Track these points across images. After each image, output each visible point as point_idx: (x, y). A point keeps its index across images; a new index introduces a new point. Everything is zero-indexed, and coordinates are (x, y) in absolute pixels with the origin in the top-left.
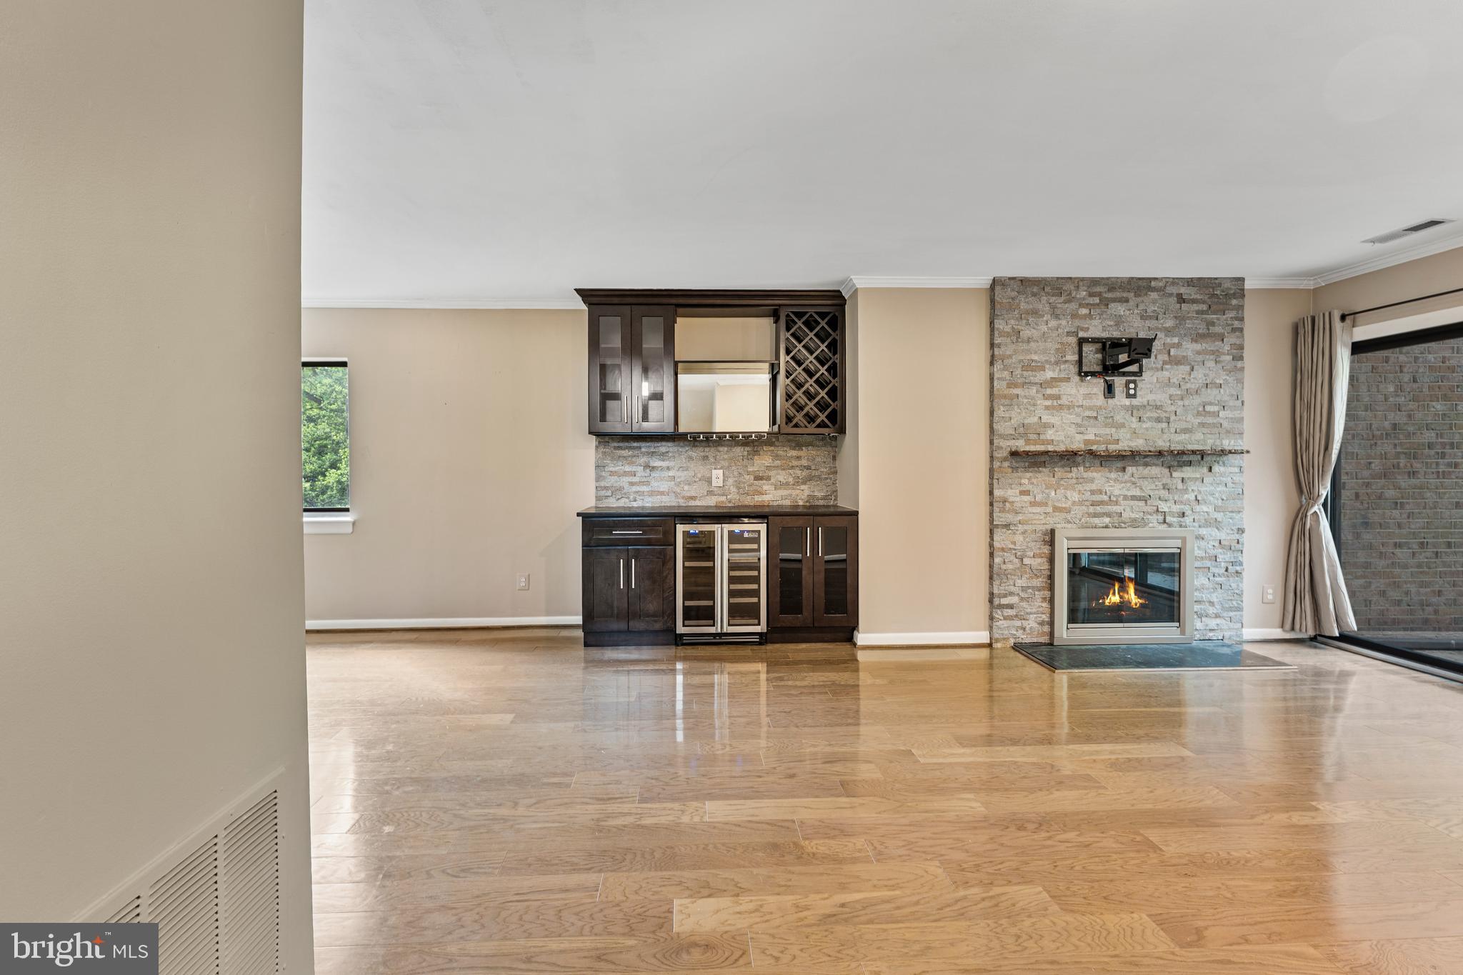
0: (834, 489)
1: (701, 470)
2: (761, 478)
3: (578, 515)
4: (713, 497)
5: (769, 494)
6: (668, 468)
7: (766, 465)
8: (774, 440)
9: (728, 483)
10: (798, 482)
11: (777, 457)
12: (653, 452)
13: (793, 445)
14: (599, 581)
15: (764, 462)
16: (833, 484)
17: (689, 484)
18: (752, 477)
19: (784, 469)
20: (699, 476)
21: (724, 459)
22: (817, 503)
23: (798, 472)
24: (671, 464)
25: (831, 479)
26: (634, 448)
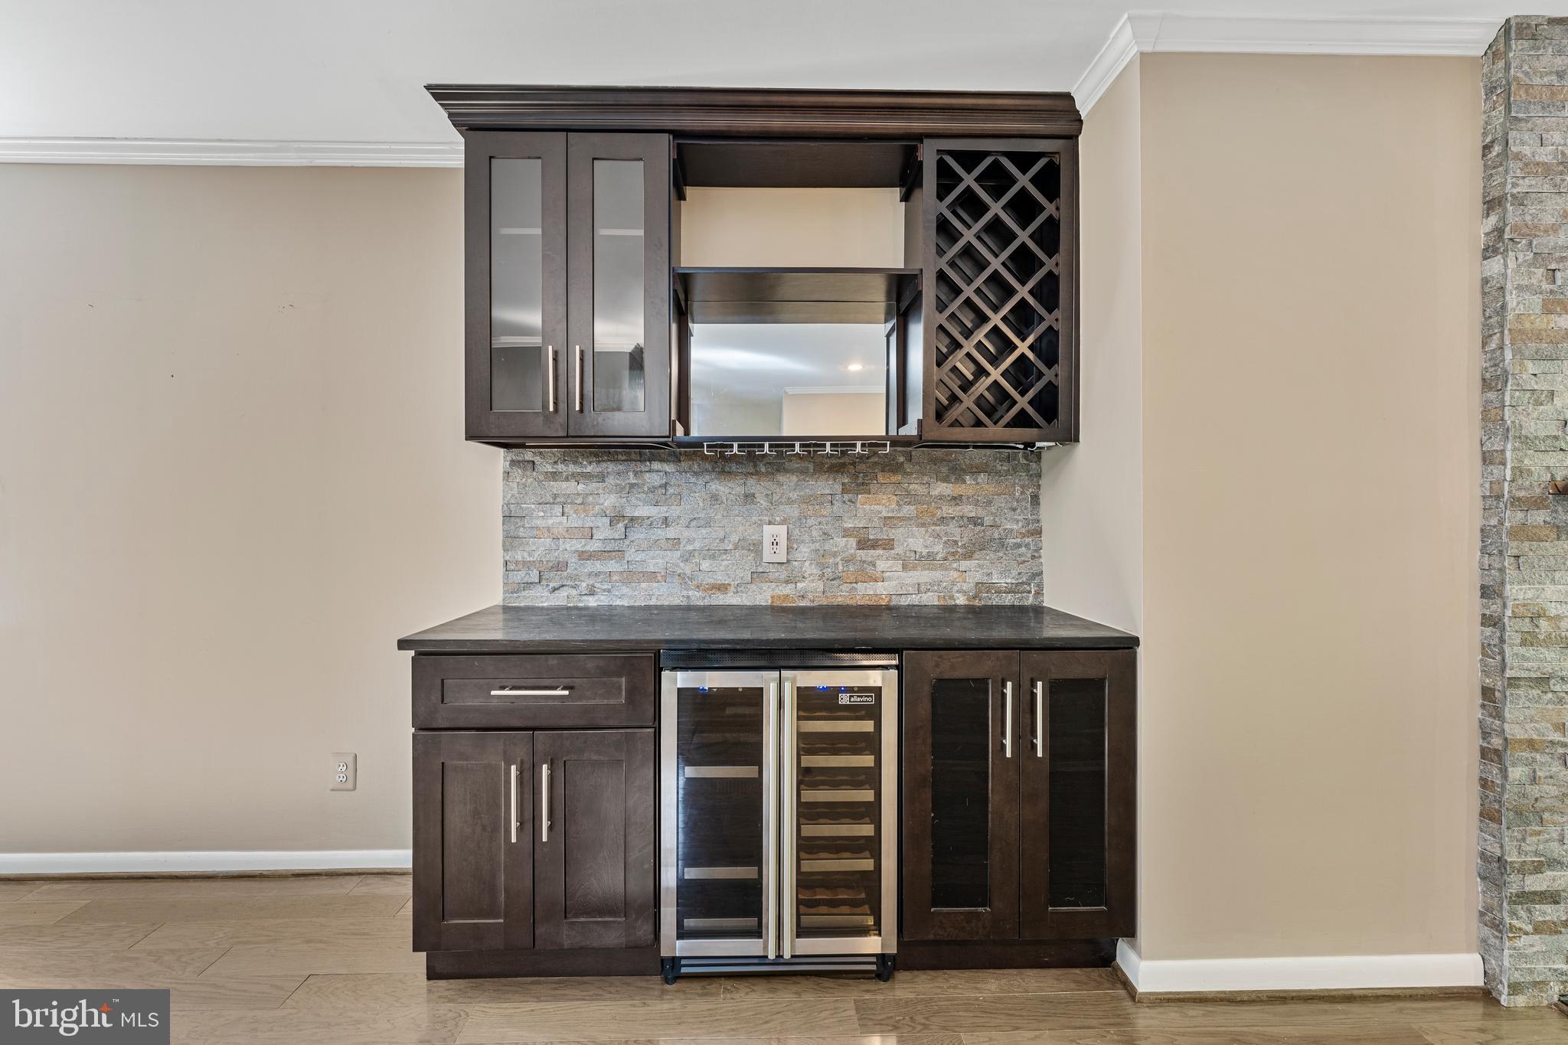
0: (1035, 570)
1: (738, 528)
2: (875, 544)
3: (403, 644)
4: (765, 586)
5: (890, 579)
6: (666, 521)
7: (884, 514)
8: (901, 459)
9: (798, 556)
10: (954, 554)
11: (910, 498)
12: (632, 486)
13: (945, 470)
14: (458, 817)
15: (877, 508)
16: (1033, 557)
17: (713, 557)
18: (853, 542)
19: (923, 525)
20: (735, 538)
21: (790, 502)
22: (996, 600)
23: (953, 529)
24: (674, 511)
25: (1027, 546)
26: (588, 476)
